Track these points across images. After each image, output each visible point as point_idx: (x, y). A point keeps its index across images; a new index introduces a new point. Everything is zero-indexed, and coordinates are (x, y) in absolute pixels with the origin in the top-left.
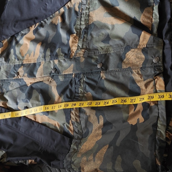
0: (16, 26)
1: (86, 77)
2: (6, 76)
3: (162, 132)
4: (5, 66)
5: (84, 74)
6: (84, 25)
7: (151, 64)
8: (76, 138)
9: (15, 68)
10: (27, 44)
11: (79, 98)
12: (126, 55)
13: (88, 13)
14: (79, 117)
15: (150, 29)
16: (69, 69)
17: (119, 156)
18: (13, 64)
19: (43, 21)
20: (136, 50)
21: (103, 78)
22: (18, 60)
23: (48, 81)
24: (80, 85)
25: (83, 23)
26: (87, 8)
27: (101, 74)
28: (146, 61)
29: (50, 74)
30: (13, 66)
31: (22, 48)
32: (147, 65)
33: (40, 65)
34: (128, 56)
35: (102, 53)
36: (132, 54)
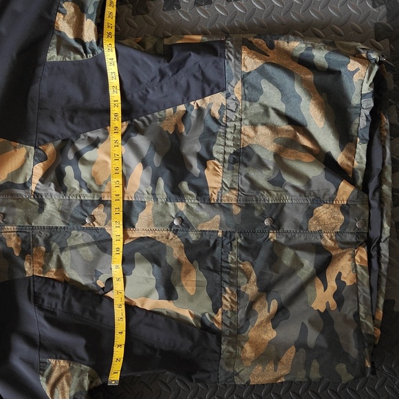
0: (76, 120)
1: (242, 238)
2: (63, 221)
3: (368, 323)
4: (56, 201)
5: (240, 233)
6: (231, 146)
7: (354, 230)
8: (228, 334)
9: (84, 206)
10: (107, 162)
11: (231, 272)
12: (314, 211)
13: (238, 128)
14: (237, 304)
15: (351, 176)
16: (210, 222)
17: (315, 360)
18: (78, 198)
19: (138, 119)
20: (332, 207)
21: (272, 240)
22: (89, 191)
23: (168, 238)
24: (231, 250)
25: (230, 143)
26: (236, 117)
27: (270, 234)
28: (346, 224)
29: (171, 227)
30: (79, 202)
31: (95, 168)
32: (347, 230)
33: (144, 208)
34: (317, 214)
35: (270, 202)
36: (325, 212)
